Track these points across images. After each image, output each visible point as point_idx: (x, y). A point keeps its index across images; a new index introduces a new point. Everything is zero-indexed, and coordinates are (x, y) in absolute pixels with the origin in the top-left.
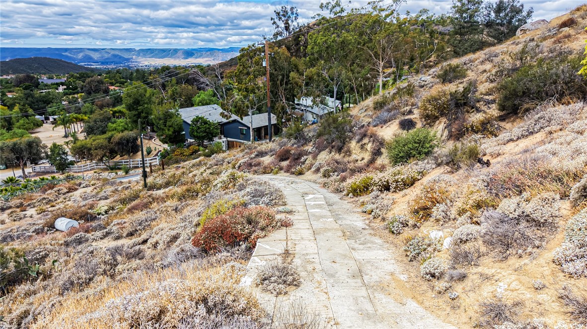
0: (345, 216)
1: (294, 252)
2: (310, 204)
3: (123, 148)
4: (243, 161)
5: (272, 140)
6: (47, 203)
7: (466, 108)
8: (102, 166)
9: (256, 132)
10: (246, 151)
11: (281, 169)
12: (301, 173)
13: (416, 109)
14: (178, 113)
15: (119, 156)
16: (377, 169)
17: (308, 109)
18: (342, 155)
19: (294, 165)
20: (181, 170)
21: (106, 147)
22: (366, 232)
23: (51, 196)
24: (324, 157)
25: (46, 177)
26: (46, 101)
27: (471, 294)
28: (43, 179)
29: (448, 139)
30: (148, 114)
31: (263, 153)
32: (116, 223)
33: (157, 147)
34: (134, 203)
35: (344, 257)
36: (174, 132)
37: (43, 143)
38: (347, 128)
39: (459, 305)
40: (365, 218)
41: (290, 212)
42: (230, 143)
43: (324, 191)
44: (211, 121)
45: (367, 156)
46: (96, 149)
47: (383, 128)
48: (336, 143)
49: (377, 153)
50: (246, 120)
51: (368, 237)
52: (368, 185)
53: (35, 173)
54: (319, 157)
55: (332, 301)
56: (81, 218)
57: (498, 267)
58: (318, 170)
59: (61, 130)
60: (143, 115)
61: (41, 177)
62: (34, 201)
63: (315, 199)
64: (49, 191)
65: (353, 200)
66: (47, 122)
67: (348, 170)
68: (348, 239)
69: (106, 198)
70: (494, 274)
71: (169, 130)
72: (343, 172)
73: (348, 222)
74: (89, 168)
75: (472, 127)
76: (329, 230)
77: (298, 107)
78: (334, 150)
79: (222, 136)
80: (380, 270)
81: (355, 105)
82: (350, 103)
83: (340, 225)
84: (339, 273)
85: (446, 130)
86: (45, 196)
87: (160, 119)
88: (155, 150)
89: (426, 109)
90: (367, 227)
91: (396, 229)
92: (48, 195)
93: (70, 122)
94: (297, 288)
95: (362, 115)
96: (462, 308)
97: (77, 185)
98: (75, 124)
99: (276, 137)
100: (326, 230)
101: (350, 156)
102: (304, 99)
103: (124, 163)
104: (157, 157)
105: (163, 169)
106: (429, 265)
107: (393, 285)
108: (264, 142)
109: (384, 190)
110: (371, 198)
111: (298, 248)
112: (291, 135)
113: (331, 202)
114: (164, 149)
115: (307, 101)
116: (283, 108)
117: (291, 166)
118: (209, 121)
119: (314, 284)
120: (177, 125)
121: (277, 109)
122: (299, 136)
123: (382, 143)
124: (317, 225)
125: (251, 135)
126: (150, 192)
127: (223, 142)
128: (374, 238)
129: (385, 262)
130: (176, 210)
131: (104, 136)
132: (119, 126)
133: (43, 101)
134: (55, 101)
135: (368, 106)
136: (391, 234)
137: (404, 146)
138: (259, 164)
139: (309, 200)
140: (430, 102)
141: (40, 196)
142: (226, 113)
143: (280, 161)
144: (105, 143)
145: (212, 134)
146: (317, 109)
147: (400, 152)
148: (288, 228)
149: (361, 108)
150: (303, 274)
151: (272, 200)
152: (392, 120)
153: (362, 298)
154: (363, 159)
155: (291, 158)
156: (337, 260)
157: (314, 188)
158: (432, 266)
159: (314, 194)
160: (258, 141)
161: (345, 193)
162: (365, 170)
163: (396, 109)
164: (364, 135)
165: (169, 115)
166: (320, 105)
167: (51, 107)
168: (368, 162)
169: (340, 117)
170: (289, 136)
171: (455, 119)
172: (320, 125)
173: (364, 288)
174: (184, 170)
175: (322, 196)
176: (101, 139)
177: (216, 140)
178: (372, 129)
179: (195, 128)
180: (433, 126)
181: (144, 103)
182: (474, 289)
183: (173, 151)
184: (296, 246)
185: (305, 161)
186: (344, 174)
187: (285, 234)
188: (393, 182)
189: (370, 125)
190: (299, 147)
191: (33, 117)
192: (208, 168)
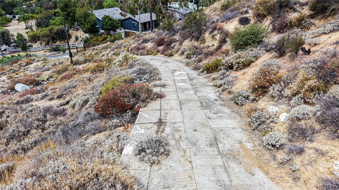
0: (202, 89)
1: (166, 121)
2: (177, 79)
3: (60, 36)
4: (133, 46)
5: (153, 31)
6: (13, 72)
7: (287, 9)
8: (48, 47)
9: (143, 25)
10: (136, 39)
11: (158, 52)
12: (171, 55)
13: (251, 10)
14: (93, 13)
15: (58, 41)
16: (223, 53)
17: (176, 10)
18: (199, 42)
19: (167, 49)
20: (95, 51)
21: (49, 36)
22: (218, 103)
23: (16, 67)
24: (187, 44)
25: (14, 55)
26: (12, 5)
27: (309, 168)
28: (13, 56)
29: (272, 32)
30: (74, 14)
31: (147, 40)
32: (51, 88)
33: (82, 36)
34: (64, 74)
35: (202, 126)
36: (91, 26)
37: (11, 33)
38: (203, 23)
39: (298, 176)
40: (216, 90)
41: (164, 86)
42: (127, 33)
43: (187, 68)
44: (114, 19)
45: (216, 44)
46: (43, 37)
47: (228, 23)
48: (195, 34)
49: (223, 42)
50: (137, 18)
51: (219, 107)
52: (217, 65)
53: (9, 52)
54: (184, 44)
55: (195, 171)
56: (31, 83)
57: (331, 144)
58: (183, 53)
59: (23, 25)
60: (71, 14)
61: (12, 55)
62: (5, 71)
63: (181, 75)
64: (15, 65)
65: (206, 75)
66: (14, 19)
67: (203, 54)
68: (205, 109)
69: (48, 70)
70: (328, 151)
71: (88, 24)
72: (200, 55)
73: (204, 94)
74: (41, 49)
75: (291, 22)
76: (191, 101)
77: (170, 9)
78: (193, 39)
79: (122, 28)
80: (231, 138)
81: (207, 7)
82: (203, 6)
83: (199, 97)
84: (199, 141)
85: (271, 25)
86: (12, 68)
87: (82, 17)
88: (81, 37)
89: (258, 10)
90: (218, 99)
91: (240, 102)
92: (14, 67)
93: (28, 19)
94: (167, 157)
95: (212, 14)
96: (302, 180)
97: (32, 60)
98: (31, 21)
99: (156, 29)
100: (189, 101)
101: (204, 43)
102: (174, 3)
103: (62, 46)
104: (82, 42)
105: (85, 50)
106: (271, 138)
107: (242, 153)
108: (148, 32)
109: (229, 69)
110: (220, 75)
111: (168, 118)
112: (165, 28)
113: (192, 77)
114: (86, 37)
115: (176, 5)
116: (160, 9)
117: (165, 50)
118: (113, 19)
119: (180, 152)
120: (93, 21)
121: (156, 10)
122: (170, 28)
123: (227, 34)
124: (182, 96)
125: (140, 27)
126: (75, 66)
127: (122, 32)
128: (224, 108)
129: (234, 130)
130: (89, 80)
131: (48, 28)
132: (57, 22)
133: (11, 5)
134: (18, 6)
135: (216, 8)
136: (236, 105)
137: (243, 36)
138: (144, 48)
139: (177, 76)
140: (261, 5)
141: (9, 67)
142: (123, 13)
143: (158, 46)
144: (48, 33)
145: (115, 27)
146: (182, 10)
147: (240, 41)
148: (162, 99)
149: (211, 9)
150: (172, 142)
151: (151, 77)
152: (234, 18)
153: (219, 167)
154: (213, 45)
155: (165, 44)
156: (198, 128)
157: (180, 66)
158: (273, 139)
159: (180, 71)
160: (145, 31)
161: (201, 70)
162: (215, 53)
163: (237, 9)
164: (215, 29)
165: (87, 15)
166: (184, 7)
167: (16, 10)
168: (216, 48)
169: (197, 15)
170: (164, 29)
171: (278, 17)
172: (184, 21)
173: (219, 157)
174: (97, 51)
175: (186, 73)
176: (45, 30)
177: (118, 31)
178: (220, 24)
179: (104, 23)
180: (262, 22)
181: (71, 7)
182: (312, 163)
183: (92, 38)
184: (167, 116)
185: (174, 46)
186: (200, 56)
187: (160, 105)
188: (236, 63)
189: (218, 21)
190: (170, 36)
191: (5, 16)
192: (112, 50)
